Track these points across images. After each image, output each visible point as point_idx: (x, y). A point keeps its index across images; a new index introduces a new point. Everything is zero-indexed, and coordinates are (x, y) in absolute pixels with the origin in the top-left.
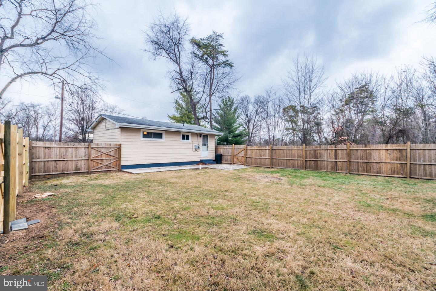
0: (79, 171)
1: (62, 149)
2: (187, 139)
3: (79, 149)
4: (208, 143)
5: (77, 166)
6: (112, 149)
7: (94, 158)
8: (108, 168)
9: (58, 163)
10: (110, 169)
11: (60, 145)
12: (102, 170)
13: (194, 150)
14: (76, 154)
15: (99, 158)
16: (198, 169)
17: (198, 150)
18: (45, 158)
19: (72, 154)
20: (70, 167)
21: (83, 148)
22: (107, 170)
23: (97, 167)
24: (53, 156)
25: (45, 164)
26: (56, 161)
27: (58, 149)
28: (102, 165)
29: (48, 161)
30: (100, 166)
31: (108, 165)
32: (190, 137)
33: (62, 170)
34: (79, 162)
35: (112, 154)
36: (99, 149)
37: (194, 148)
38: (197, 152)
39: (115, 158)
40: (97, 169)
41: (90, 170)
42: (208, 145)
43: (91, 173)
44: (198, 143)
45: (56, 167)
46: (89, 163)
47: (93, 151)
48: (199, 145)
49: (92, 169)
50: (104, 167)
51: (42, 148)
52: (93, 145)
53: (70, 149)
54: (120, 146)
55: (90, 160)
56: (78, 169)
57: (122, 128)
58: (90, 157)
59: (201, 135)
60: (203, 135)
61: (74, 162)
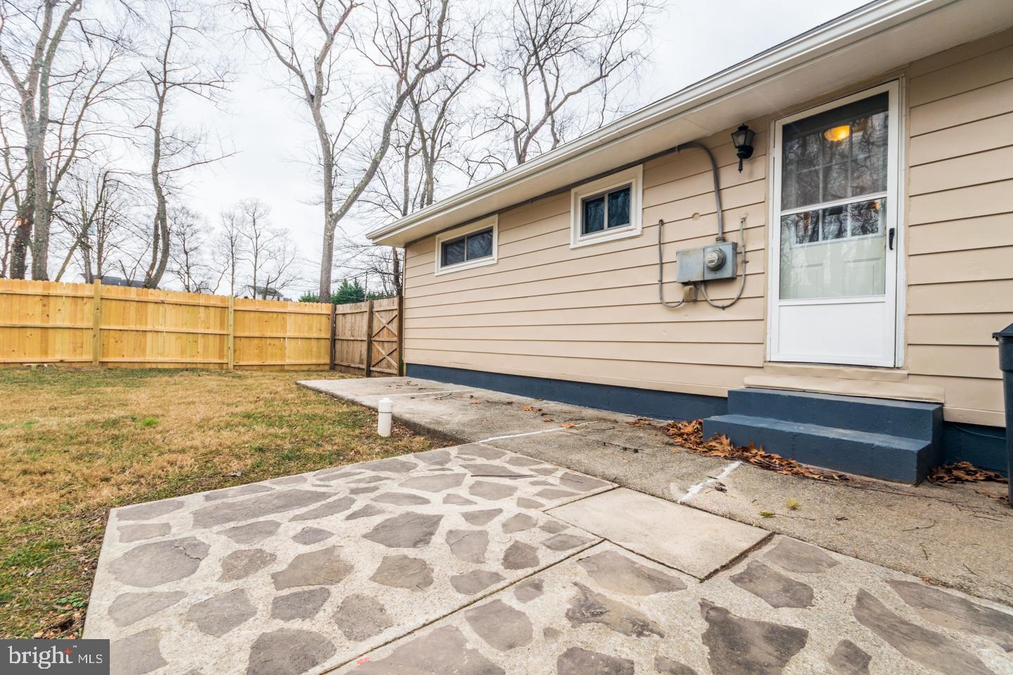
0: (360, 367)
1: (353, 316)
2: (612, 222)
3: (365, 315)
4: (894, 195)
5: (360, 355)
7: (375, 338)
8: (388, 366)
9: (349, 343)
10: (389, 370)
11: (352, 309)
12: (381, 370)
13: (675, 293)
15: (380, 339)
17: (714, 293)
18: (342, 335)
19: (359, 326)
20: (357, 356)
22: (386, 370)
23: (377, 361)
24: (347, 331)
25: (342, 346)
26: (348, 340)
27: (350, 316)
28: (382, 357)
29: (344, 340)
30: (380, 358)
31: (389, 358)
32: (636, 202)
33: (351, 361)
34: (362, 344)
37: (673, 274)
38: (702, 312)
39: (396, 339)
40: (376, 364)
41: (369, 365)
42: (893, 218)
43: (369, 374)
44: (722, 221)
45: (347, 353)
46: (369, 350)
47: (375, 321)
48: (732, 238)
49: (372, 363)
50: (384, 362)
51: (341, 317)
52: (376, 306)
53: (358, 317)
54: (400, 304)
55: (371, 342)
56: (362, 360)
57: (407, 247)
58: (369, 336)
59: (743, 138)
60: (780, 123)
61: (359, 344)
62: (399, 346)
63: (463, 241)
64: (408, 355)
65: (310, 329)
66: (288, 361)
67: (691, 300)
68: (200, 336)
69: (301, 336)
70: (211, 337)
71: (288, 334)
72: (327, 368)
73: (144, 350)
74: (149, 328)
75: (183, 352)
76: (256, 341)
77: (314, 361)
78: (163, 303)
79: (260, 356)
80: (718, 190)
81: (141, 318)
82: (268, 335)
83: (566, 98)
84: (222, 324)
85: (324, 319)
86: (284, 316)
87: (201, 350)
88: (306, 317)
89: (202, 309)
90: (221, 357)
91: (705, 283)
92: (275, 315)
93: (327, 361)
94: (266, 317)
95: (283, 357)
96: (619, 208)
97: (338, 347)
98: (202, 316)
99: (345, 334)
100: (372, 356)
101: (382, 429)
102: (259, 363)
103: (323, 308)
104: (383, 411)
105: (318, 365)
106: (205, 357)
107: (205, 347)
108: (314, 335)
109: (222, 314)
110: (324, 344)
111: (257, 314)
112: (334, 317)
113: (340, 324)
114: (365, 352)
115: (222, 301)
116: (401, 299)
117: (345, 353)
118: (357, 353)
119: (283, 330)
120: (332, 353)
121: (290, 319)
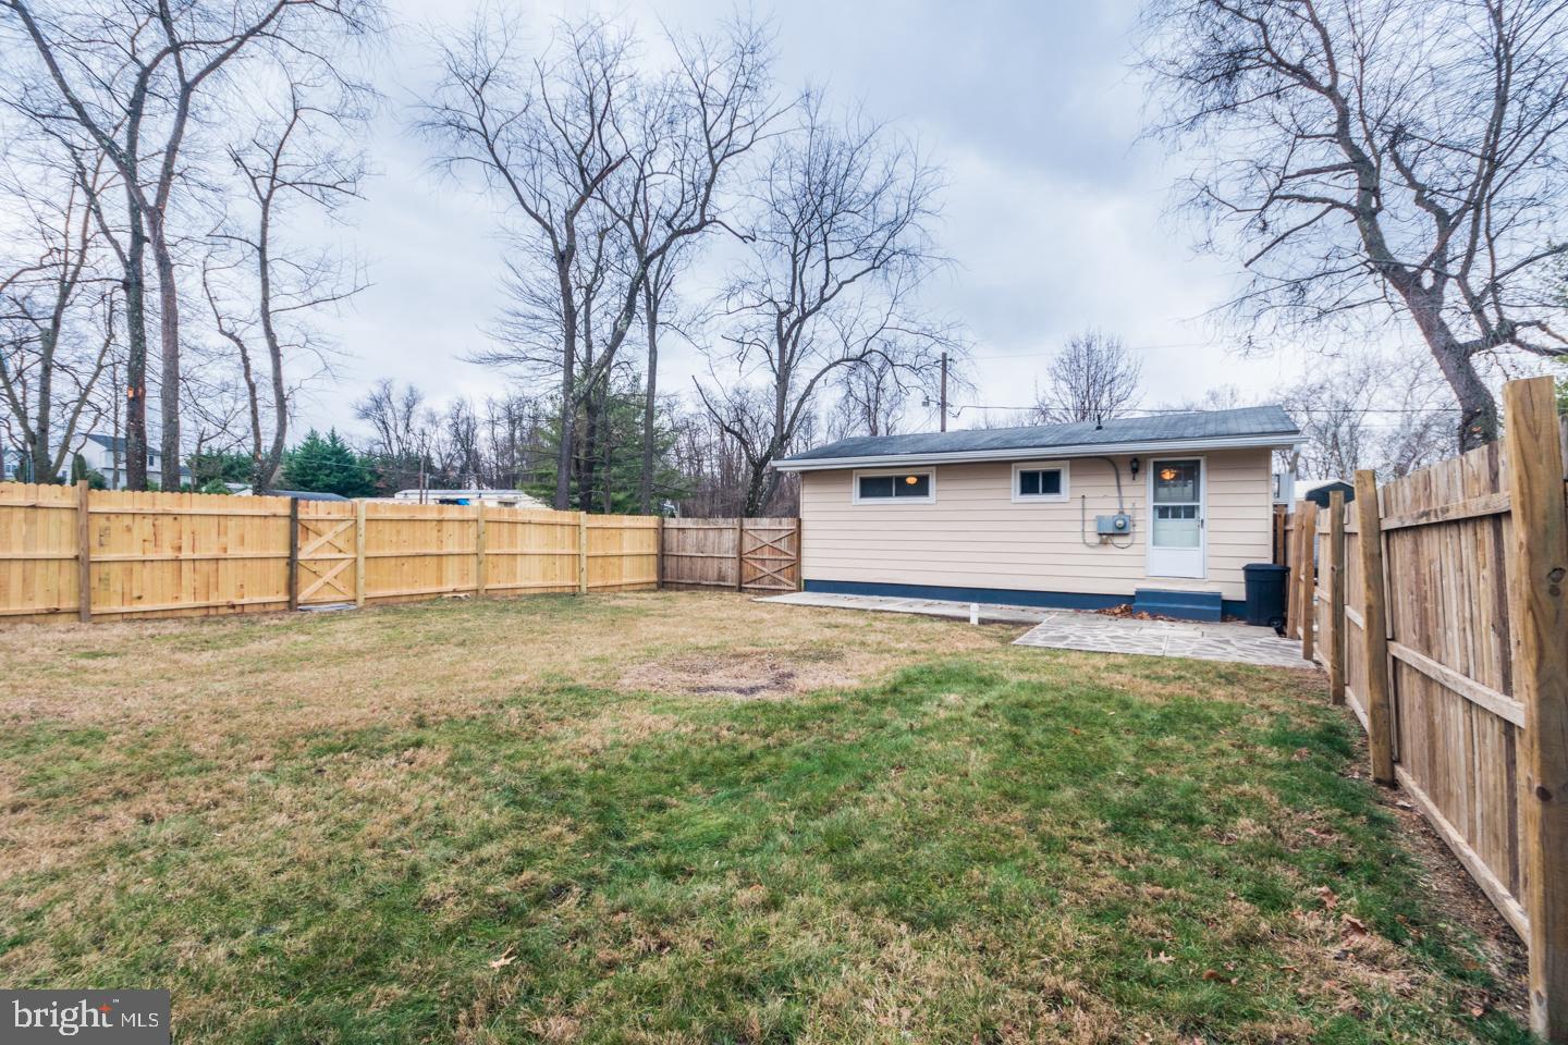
0: (722, 583)
1: (700, 531)
2: (1046, 490)
3: (725, 532)
4: (1202, 503)
5: (720, 572)
6: (784, 534)
7: (749, 556)
8: (775, 584)
9: (694, 560)
10: (778, 587)
12: (763, 587)
13: (1094, 539)
14: (719, 543)
15: (757, 557)
16: (967, 620)
17: (1117, 540)
18: (678, 551)
19: (714, 543)
20: (710, 573)
21: (731, 531)
22: (773, 587)
23: (754, 578)
24: (688, 547)
25: (678, 563)
26: (691, 557)
27: (695, 532)
28: (762, 574)
29: (682, 556)
30: (759, 575)
31: (776, 575)
32: (1065, 481)
33: (701, 578)
34: (723, 561)
35: (783, 545)
36: (759, 532)
37: (1091, 527)
38: (1110, 550)
39: (789, 557)
40: (754, 581)
41: (740, 583)
42: (1202, 514)
43: (741, 589)
44: (1121, 503)
45: (691, 569)
46: (741, 567)
47: (747, 539)
48: (1127, 513)
49: (745, 580)
50: (766, 580)
51: (675, 532)
52: (749, 523)
53: (711, 533)
54: (799, 526)
55: (741, 559)
56: (721, 577)
57: (803, 473)
58: (740, 553)
59: (1135, 464)
60: (1152, 460)
61: (716, 561)
62: (797, 564)
63: (888, 480)
64: (809, 573)
65: (642, 544)
66: (625, 581)
67: (1104, 543)
68: (557, 557)
69: (635, 552)
70: (566, 558)
71: (625, 552)
72: (654, 586)
73: (515, 575)
74: (518, 551)
75: (544, 576)
76: (600, 561)
77: (645, 579)
78: (530, 523)
79: (603, 576)
80: (1119, 486)
81: (512, 543)
82: (610, 553)
83: (840, 286)
84: (576, 542)
85: (652, 532)
86: (621, 531)
87: (558, 572)
88: (638, 532)
89: (558, 528)
90: (574, 579)
91: (1113, 534)
92: (614, 531)
93: (654, 578)
94: (607, 533)
95: (621, 576)
96: (1051, 483)
97: (671, 563)
98: (559, 535)
99: (684, 550)
100: (745, 573)
101: (974, 621)
102: (603, 583)
103: (651, 521)
104: (974, 611)
105: (648, 583)
106: (562, 579)
107: (561, 569)
108: (645, 551)
109: (574, 532)
110: (653, 560)
111: (601, 531)
112: (662, 531)
113: (673, 539)
114: (730, 569)
115: (574, 518)
116: (800, 520)
117: (686, 570)
118: (712, 570)
119: (621, 547)
120: (662, 570)
121: (627, 534)
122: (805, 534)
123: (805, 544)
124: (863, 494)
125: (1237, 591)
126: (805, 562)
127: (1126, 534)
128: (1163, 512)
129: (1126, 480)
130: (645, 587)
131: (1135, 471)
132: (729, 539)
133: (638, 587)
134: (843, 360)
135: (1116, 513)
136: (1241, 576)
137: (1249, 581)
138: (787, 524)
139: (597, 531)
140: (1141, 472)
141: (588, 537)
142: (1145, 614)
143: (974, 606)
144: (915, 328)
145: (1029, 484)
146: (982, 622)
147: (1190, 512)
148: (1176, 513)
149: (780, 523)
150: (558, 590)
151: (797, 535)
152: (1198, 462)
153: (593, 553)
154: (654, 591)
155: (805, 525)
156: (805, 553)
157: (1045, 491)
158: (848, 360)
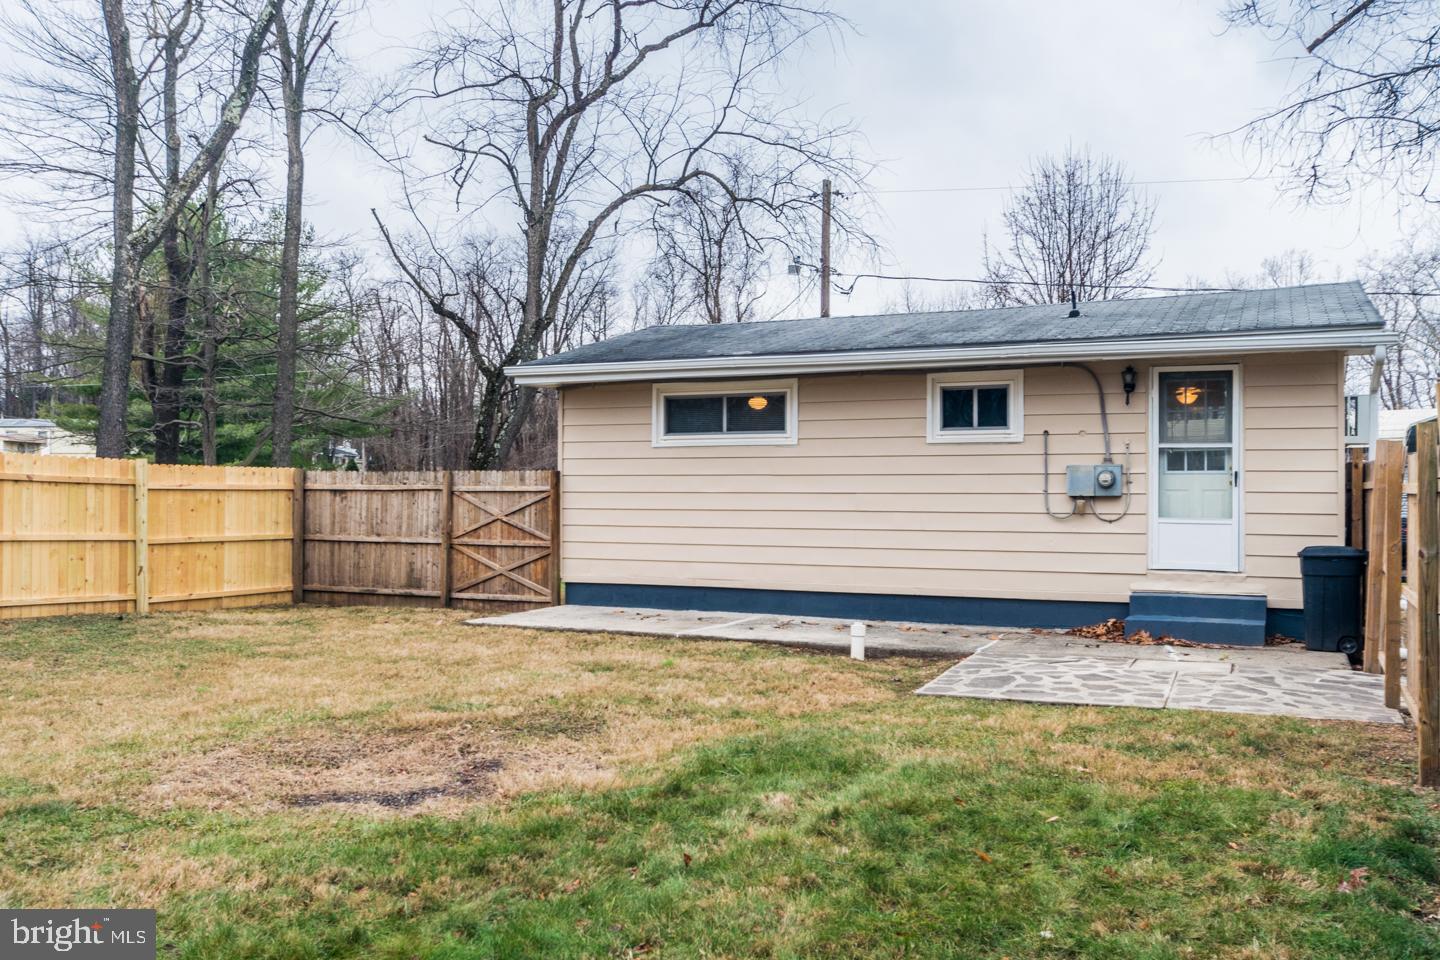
0: (415, 592)
1: (375, 496)
2: (985, 422)
3: (420, 497)
4: (1236, 445)
5: (412, 570)
6: (530, 499)
7: (466, 540)
8: (513, 591)
9: (362, 549)
10: (517, 597)
11: (370, 483)
12: (491, 596)
13: (1063, 506)
14: (410, 517)
15: (480, 542)
16: (845, 651)
17: (1101, 508)
18: (332, 532)
19: (399, 517)
20: (393, 573)
21: (432, 494)
22: (509, 597)
23: (474, 581)
24: (351, 525)
25: (332, 554)
26: (357, 543)
27: (365, 496)
28: (490, 574)
29: (340, 542)
30: (484, 575)
31: (514, 575)
32: (1016, 407)
33: (376, 582)
34: (418, 550)
35: (527, 521)
36: (484, 497)
37: (1058, 486)
38: (1090, 525)
39: (538, 542)
40: (474, 587)
41: (449, 590)
42: (1236, 462)
43: (450, 602)
44: (1108, 445)
45: (357, 566)
46: (450, 562)
47: (461, 509)
48: (1118, 460)
49: (458, 585)
50: (497, 584)
51: (328, 497)
52: (465, 480)
53: (395, 501)
54: (556, 485)
55: (451, 547)
56: (414, 580)
57: (564, 389)
58: (449, 535)
59: (1130, 376)
60: (1157, 370)
61: (404, 552)
62: (551, 554)
63: (716, 401)
64: (574, 571)
65: (261, 520)
66: (227, 589)
67: (1079, 513)
68: (89, 545)
69: (249, 535)
70: (106, 547)
71: (228, 535)
72: (288, 599)
74: (6, 534)
76: (177, 552)
77: (268, 586)
79: (183, 582)
80: (1104, 414)
82: (197, 536)
83: (640, 55)
84: (127, 517)
85: (282, 498)
86: (221, 496)
87: (90, 575)
88: (254, 497)
89: (91, 490)
90: (122, 587)
91: (1094, 498)
92: (206, 496)
93: (286, 583)
94: (191, 499)
95: (219, 581)
96: (993, 409)
97: (318, 555)
98: (91, 504)
99: (343, 530)
100: (457, 573)
101: (858, 653)
102: (184, 596)
103: (281, 477)
104: (858, 635)
105: (275, 594)
106: (98, 587)
107: (97, 570)
108: (269, 534)
109: (123, 497)
110: (285, 551)
111: (178, 496)
112: (302, 496)
113: (323, 510)
114: (430, 566)
115: (123, 471)
116: (557, 475)
117: (348, 568)
118: (396, 567)
119: (219, 527)
120: (301, 568)
121: (231, 502)
122: (567, 501)
123: (567, 517)
124: (671, 429)
125: (1290, 595)
126: (567, 550)
127: (1117, 498)
128: (1175, 460)
129: (1115, 404)
130: (267, 600)
131: (1130, 388)
132: (428, 509)
133: (255, 602)
134: (647, 188)
135: (1098, 460)
136: (1295, 568)
137: (1307, 576)
138: (534, 481)
139: (171, 497)
140: (1140, 389)
141: (153, 509)
142: (1144, 635)
143: (858, 626)
144: (771, 134)
145: (957, 410)
146: (872, 654)
147: (1216, 460)
148: (1196, 460)
149: (522, 479)
150: (89, 610)
151: (552, 502)
152: (1229, 374)
153: (162, 538)
154: (285, 607)
155: (567, 484)
156: (567, 534)
157: (983, 423)
158: (655, 188)
